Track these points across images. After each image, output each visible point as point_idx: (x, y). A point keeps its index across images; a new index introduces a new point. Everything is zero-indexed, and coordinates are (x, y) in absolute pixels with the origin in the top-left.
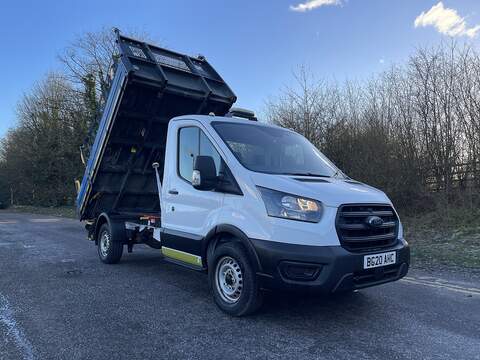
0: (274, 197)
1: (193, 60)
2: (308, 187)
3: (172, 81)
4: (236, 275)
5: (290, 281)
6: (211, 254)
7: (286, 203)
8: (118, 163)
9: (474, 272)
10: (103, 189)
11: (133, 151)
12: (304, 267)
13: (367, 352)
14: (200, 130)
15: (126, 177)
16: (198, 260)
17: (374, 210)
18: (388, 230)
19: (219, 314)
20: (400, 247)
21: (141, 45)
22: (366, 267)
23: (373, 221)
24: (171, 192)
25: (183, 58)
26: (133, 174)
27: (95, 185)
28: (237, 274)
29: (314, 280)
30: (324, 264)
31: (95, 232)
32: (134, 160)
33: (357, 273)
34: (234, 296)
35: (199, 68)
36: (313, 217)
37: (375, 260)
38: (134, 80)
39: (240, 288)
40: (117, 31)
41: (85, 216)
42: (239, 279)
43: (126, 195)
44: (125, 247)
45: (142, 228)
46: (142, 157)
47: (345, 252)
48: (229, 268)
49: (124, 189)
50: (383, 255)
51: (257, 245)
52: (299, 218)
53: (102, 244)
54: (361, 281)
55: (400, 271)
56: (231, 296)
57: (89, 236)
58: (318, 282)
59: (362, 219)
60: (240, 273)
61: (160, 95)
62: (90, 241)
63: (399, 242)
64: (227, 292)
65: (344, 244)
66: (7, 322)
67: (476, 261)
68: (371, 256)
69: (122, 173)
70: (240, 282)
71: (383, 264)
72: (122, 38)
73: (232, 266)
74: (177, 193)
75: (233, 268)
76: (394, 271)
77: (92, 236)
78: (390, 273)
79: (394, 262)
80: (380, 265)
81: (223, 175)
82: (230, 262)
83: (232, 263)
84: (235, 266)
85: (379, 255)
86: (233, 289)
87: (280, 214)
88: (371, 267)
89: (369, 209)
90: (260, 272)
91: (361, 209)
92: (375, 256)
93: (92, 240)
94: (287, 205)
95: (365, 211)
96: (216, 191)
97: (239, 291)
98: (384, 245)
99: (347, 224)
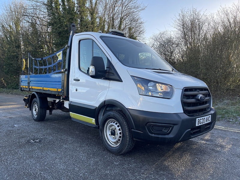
0: (143, 82)
2: (162, 76)
4: (118, 130)
5: (153, 135)
6: (101, 118)
7: (150, 86)
12: (163, 127)
14: (93, 41)
16: (93, 121)
17: (200, 91)
18: (206, 102)
20: (212, 112)
22: (197, 125)
23: (201, 97)
24: (75, 80)
28: (118, 128)
29: (168, 134)
30: (174, 124)
31: (29, 103)
33: (192, 129)
36: (167, 95)
39: (120, 137)
44: (48, 111)
45: (57, 101)
48: (112, 125)
50: (205, 117)
51: (132, 112)
52: (158, 96)
53: (34, 110)
54: (194, 133)
55: (212, 126)
56: (115, 143)
57: (26, 105)
59: (194, 96)
63: (211, 109)
64: (111, 140)
65: (185, 111)
68: (200, 119)
71: (205, 123)
73: (114, 124)
74: (79, 80)
75: (115, 125)
76: (209, 126)
77: (28, 105)
78: (208, 127)
79: (210, 121)
80: (203, 124)
81: (108, 69)
82: (113, 122)
83: (114, 122)
84: (116, 124)
85: (203, 118)
86: (115, 138)
87: (147, 93)
88: (200, 125)
89: (197, 90)
90: (134, 129)
91: (193, 90)
92: (201, 118)
93: (28, 108)
94: (151, 88)
95: (196, 91)
96: (104, 79)
97: (120, 139)
98: (204, 111)
99: (187, 99)
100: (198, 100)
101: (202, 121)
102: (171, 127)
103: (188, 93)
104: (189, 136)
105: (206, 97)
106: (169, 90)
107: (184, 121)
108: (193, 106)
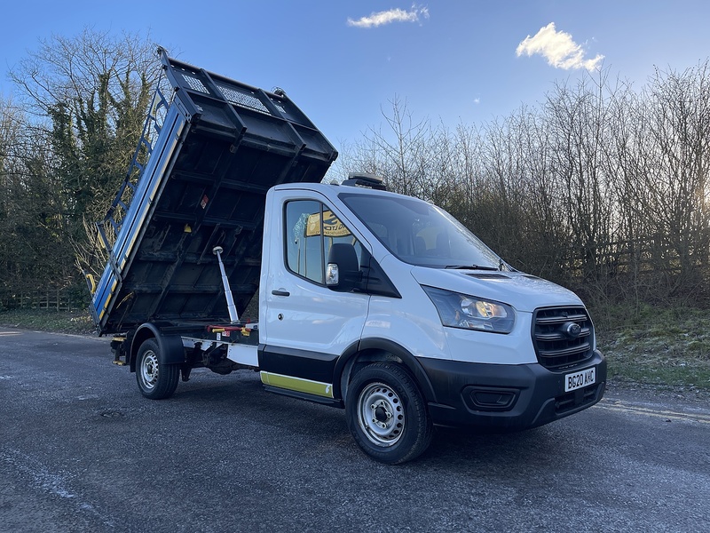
0: (448, 299)
1: (270, 96)
2: (487, 284)
3: (253, 129)
4: (393, 408)
5: (478, 413)
7: (465, 307)
8: (163, 248)
9: (661, 390)
10: (137, 287)
11: (188, 230)
12: (499, 393)
13: (586, 499)
14: (323, 204)
15: (173, 268)
16: (327, 389)
17: (569, 315)
18: (582, 340)
19: (367, 462)
20: (597, 361)
21: (199, 74)
22: (567, 390)
23: (571, 329)
25: (257, 93)
26: (185, 264)
27: (127, 281)
28: (395, 406)
29: (509, 409)
30: (522, 388)
31: (131, 354)
32: (187, 244)
33: (559, 399)
34: (390, 437)
35: (280, 109)
36: (501, 326)
37: (576, 380)
38: (198, 127)
39: (399, 425)
40: (160, 51)
41: (107, 329)
42: (397, 414)
43: (171, 295)
45: (206, 345)
46: (199, 239)
47: (543, 370)
48: (380, 398)
49: (169, 286)
50: (583, 372)
51: (428, 366)
52: (483, 327)
53: (144, 371)
54: (562, 408)
55: (598, 393)
56: (385, 437)
57: (117, 359)
58: (514, 413)
59: (557, 327)
60: (399, 404)
61: (233, 149)
62: (121, 367)
63: (595, 355)
64: (377, 432)
65: (542, 360)
66: (63, 493)
67: (657, 375)
68: (572, 375)
69: (168, 263)
70: (400, 417)
71: (583, 385)
72: (172, 62)
73: (385, 395)
74: (287, 294)
75: (387, 398)
76: (592, 393)
77: (123, 358)
78: (589, 395)
79: (594, 382)
80: (580, 386)
81: (367, 270)
82: (382, 390)
83: (384, 391)
84: (390, 395)
85: (579, 373)
86: (388, 427)
87: (459, 323)
88: (572, 389)
89: (563, 313)
90: (434, 402)
91: (555, 313)
92: (576, 374)
93: (125, 365)
94: (466, 311)
95: (559, 316)
96: (356, 292)
97: (399, 429)
98: (579, 360)
99: (543, 333)
100: (566, 334)
101: (577, 380)
102: (514, 393)
103: (545, 319)
104: (552, 414)
105: (582, 327)
106: (504, 315)
107: (541, 381)
108: (556, 348)
